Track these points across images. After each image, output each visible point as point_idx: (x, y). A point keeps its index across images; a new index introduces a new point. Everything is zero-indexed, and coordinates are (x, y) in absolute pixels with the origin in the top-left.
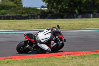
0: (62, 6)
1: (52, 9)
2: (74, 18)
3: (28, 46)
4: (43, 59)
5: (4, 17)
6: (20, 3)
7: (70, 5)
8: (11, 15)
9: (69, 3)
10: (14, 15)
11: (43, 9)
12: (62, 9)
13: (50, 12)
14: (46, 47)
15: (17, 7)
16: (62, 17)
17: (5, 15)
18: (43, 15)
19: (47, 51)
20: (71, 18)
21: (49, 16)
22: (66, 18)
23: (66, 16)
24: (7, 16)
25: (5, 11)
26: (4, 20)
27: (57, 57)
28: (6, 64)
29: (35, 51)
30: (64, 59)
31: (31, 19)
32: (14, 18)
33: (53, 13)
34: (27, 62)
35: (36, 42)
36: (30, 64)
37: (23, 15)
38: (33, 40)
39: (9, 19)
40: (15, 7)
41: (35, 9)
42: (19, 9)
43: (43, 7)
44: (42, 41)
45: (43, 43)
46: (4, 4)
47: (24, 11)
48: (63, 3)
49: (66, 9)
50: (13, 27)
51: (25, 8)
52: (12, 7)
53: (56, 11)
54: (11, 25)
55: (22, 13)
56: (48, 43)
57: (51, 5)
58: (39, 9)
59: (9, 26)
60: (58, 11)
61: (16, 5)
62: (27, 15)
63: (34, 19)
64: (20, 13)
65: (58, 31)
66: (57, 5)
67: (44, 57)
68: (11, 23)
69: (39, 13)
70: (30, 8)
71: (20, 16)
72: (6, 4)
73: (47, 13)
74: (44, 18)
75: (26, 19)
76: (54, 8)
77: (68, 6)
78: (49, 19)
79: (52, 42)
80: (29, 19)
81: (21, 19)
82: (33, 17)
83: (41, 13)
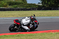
0: (51, 3)
1: (44, 4)
2: (58, 10)
3: (16, 27)
4: (39, 34)
5: (16, 9)
6: (26, 1)
7: (55, 2)
8: (20, 8)
9: (55, 1)
10: (22, 8)
11: (39, 4)
12: (51, 4)
13: (43, 6)
14: (27, 28)
15: (24, 3)
16: (51, 9)
17: (17, 8)
18: (39, 8)
19: (27, 30)
20: (56, 10)
21: (43, 9)
22: (53, 10)
23: (53, 9)
24: (18, 9)
25: (17, 5)
26: (16, 11)
27: (48, 33)
28: (17, 37)
29: (20, 30)
30: (51, 34)
31: (32, 10)
32: (22, 10)
33: (45, 7)
34: (30, 36)
35: (21, 25)
36: (31, 37)
37: (27, 8)
38: (19, 24)
39: (19, 11)
40: (22, 3)
41: (34, 5)
42: (25, 5)
43: (39, 3)
44: (25, 24)
45: (25, 25)
46: (16, 2)
47: (28, 6)
48: (51, 1)
49: (53, 4)
50: (21, 15)
51: (28, 4)
52: (21, 3)
53: (47, 6)
54: (20, 14)
55: (27, 7)
56: (28, 25)
57: (44, 2)
58: (37, 4)
59: (19, 15)
60: (48, 6)
61: (23, 2)
62: (29, 8)
63: (34, 10)
64: (25, 7)
65: (34, 18)
66: (48, 2)
67: (40, 33)
68: (20, 13)
69: (37, 7)
70: (31, 4)
71: (26, 9)
72: (17, 1)
73: (42, 7)
74: (40, 10)
75: (29, 10)
76: (46, 4)
77: (54, 3)
78: (43, 10)
79: (31, 25)
80: (31, 10)
81: (26, 10)
82: (33, 9)
83: (38, 7)
